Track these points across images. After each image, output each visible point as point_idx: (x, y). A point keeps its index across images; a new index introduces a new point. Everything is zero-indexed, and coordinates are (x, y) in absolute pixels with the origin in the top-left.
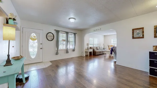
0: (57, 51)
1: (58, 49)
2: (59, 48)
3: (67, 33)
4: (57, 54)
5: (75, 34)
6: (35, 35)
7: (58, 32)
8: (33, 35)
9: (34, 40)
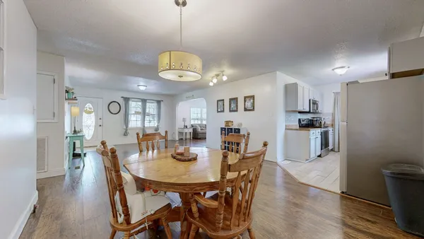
0: (126, 130)
1: (127, 126)
2: (130, 126)
3: (144, 101)
4: (126, 134)
5: (159, 102)
6: (91, 106)
7: (127, 100)
8: (89, 106)
9: (89, 113)
